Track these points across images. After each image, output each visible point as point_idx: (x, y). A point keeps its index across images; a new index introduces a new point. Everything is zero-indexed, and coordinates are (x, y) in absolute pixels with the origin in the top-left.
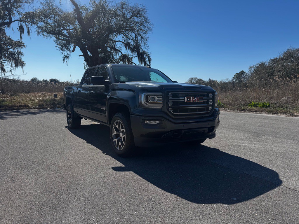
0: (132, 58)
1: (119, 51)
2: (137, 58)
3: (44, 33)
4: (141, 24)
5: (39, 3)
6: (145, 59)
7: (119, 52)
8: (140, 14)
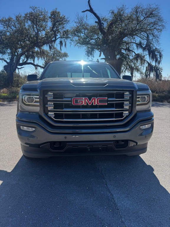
0: (144, 56)
1: (132, 51)
2: (148, 56)
3: (79, 44)
4: (155, 23)
5: (74, 22)
6: (156, 55)
7: (132, 53)
8: (152, 14)
